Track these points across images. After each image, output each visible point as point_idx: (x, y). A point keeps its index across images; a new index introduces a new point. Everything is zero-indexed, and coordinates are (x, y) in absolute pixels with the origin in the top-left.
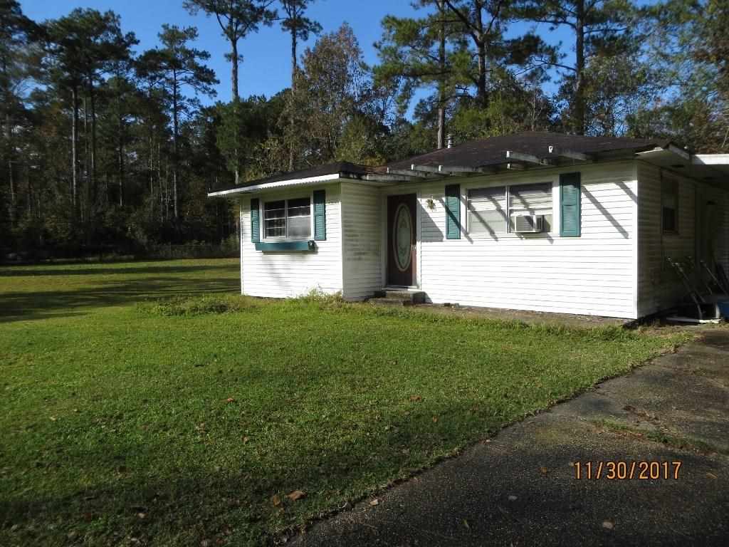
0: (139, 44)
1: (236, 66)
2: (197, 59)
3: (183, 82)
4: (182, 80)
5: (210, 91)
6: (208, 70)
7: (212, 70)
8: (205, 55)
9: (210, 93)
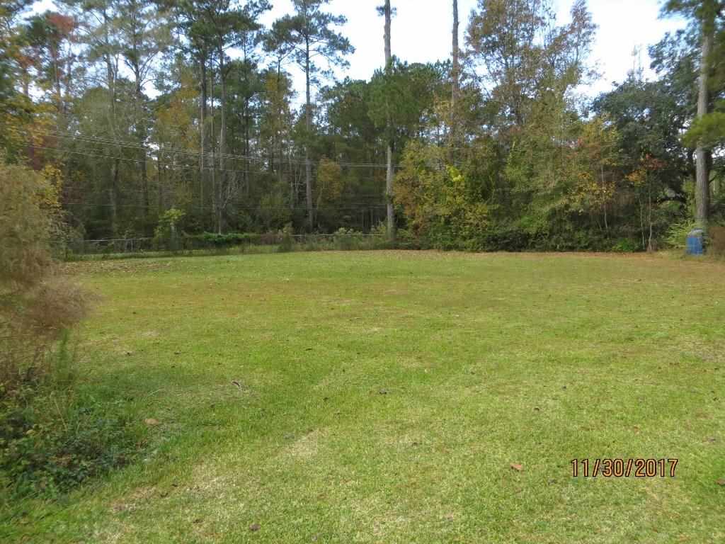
0: (273, 9)
1: (388, 21)
2: (331, 26)
3: (315, 52)
4: (314, 50)
5: (343, 62)
6: (342, 38)
7: (347, 39)
8: (342, 20)
9: (344, 65)
